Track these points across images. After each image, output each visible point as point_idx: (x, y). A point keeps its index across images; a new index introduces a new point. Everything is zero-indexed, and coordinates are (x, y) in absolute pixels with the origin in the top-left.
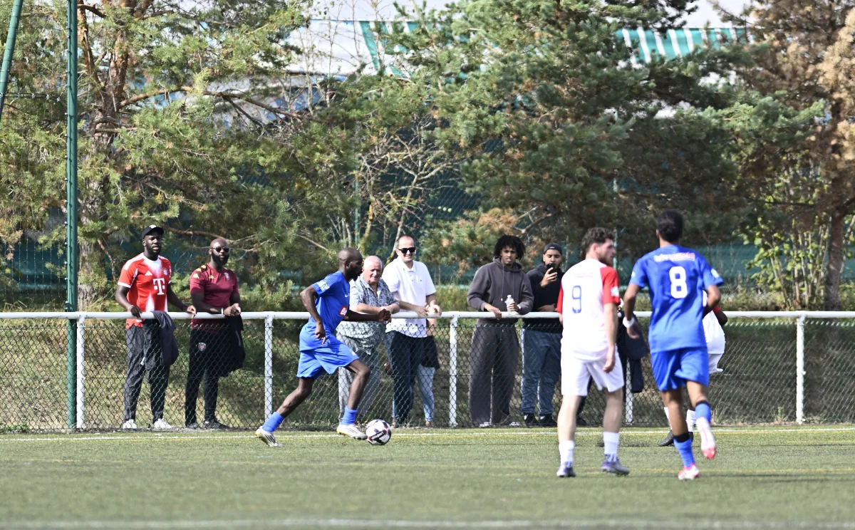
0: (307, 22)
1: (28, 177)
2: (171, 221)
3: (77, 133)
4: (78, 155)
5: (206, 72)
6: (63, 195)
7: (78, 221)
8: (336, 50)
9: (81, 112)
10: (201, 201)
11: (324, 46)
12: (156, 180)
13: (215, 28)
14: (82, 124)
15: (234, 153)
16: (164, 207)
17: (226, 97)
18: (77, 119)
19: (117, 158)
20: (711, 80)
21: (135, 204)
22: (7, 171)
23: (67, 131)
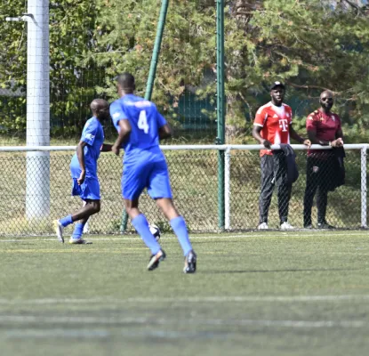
1: (188, 47)
2: (292, 79)
3: (224, 15)
4: (224, 31)
6: (214, 60)
7: (224, 79)
10: (314, 64)
12: (281, 48)
14: (227, 9)
15: (337, 28)
16: (287, 69)
18: (223, 5)
19: (252, 33)
21: (265, 66)
22: (173, 43)
23: (216, 14)
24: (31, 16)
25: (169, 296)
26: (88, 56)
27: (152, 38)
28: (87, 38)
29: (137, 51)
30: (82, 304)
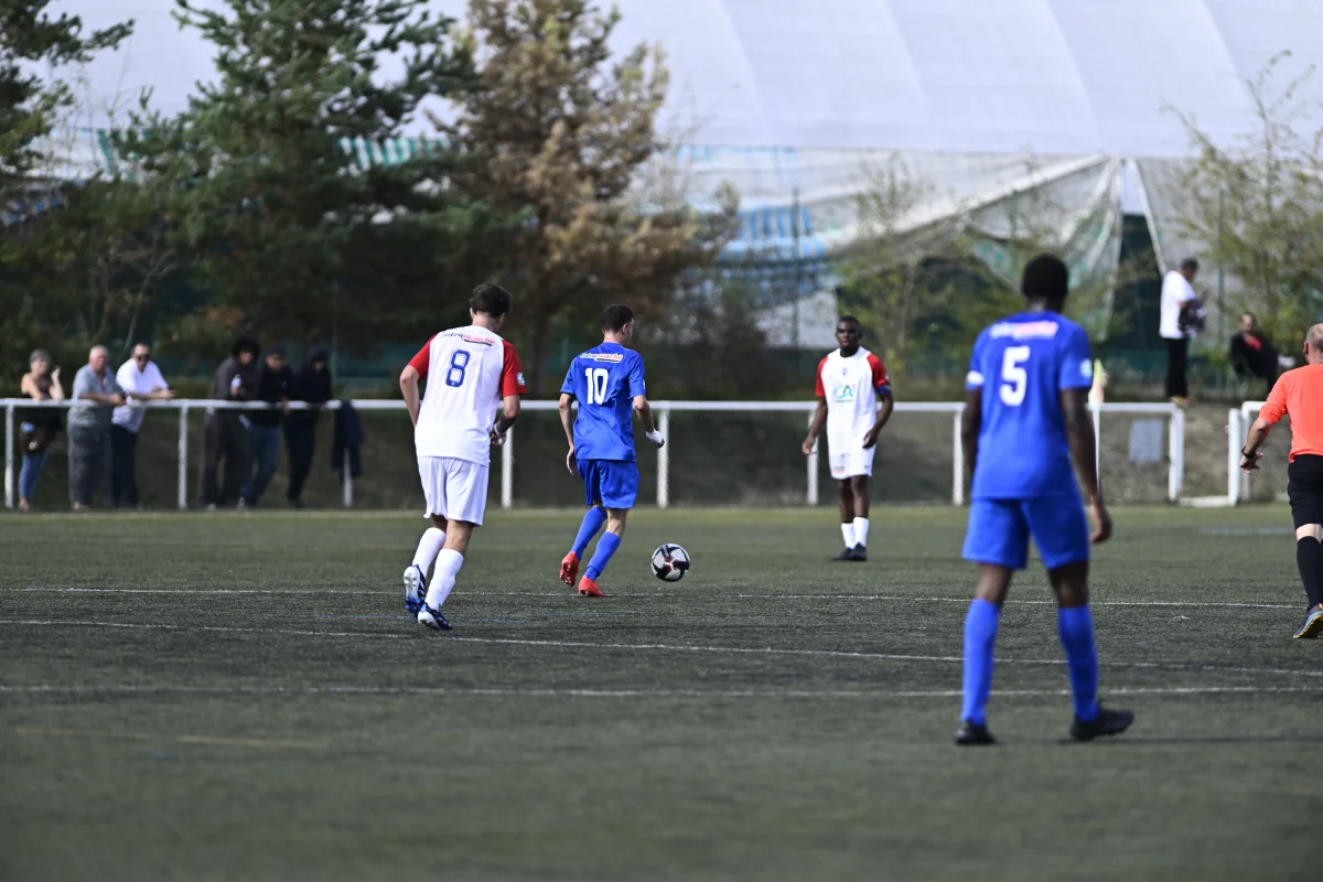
0: (47, 131)
8: (74, 156)
11: (62, 153)
20: (426, 186)
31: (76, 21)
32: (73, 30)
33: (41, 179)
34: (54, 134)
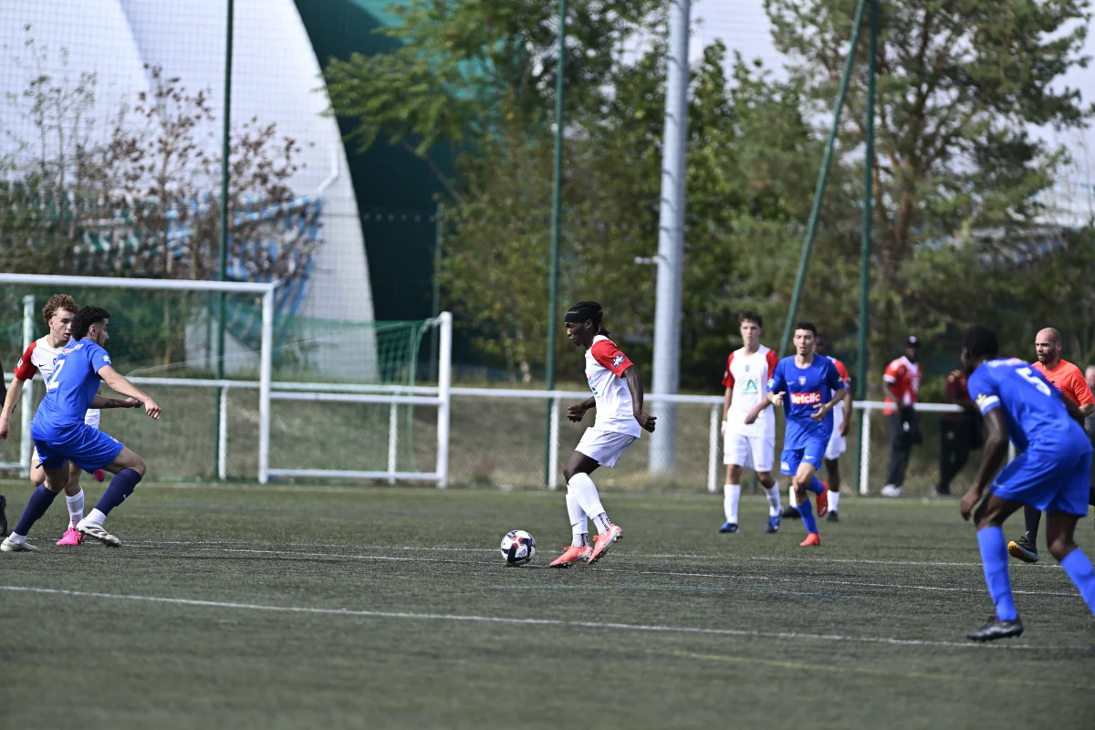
0: (1050, 184)
1: (829, 298)
2: (940, 337)
3: (869, 266)
4: (869, 282)
5: (971, 220)
6: (857, 312)
7: (867, 333)
8: (1074, 207)
9: (872, 248)
10: (964, 320)
11: (1062, 204)
12: (930, 303)
13: (979, 188)
14: (874, 258)
15: (991, 284)
16: (935, 324)
17: (987, 240)
18: (869, 252)
19: (899, 285)
21: (912, 322)
22: (815, 294)
23: (861, 263)
24: (664, 258)
25: (796, 557)
26: (722, 303)
27: (792, 286)
28: (721, 285)
29: (775, 300)
30: (702, 560)
31: (1077, 94)
32: (1074, 102)
33: (1047, 226)
34: (1058, 188)
